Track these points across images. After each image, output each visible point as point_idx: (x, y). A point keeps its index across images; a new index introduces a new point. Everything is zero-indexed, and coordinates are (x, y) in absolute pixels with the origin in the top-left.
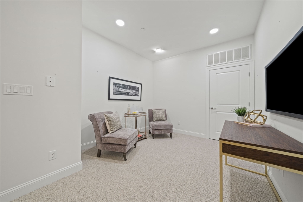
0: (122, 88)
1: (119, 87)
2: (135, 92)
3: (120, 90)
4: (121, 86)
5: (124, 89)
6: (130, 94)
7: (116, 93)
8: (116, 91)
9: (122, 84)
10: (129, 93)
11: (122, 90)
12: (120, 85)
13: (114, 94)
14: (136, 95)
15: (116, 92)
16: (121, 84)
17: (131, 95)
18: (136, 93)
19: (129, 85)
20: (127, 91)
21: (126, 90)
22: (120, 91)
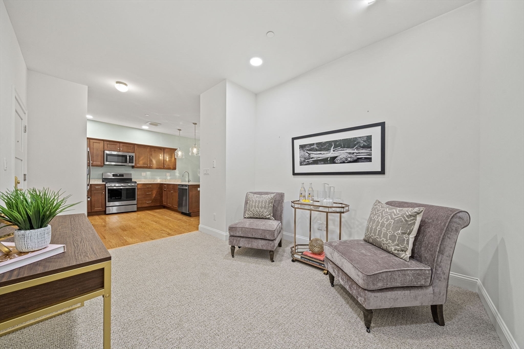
0: (317, 150)
1: (310, 150)
2: (356, 151)
3: (311, 156)
4: (315, 146)
5: (322, 152)
6: (337, 160)
7: (305, 163)
8: (305, 158)
9: (317, 144)
10: (336, 157)
11: (316, 155)
12: (312, 147)
13: (301, 165)
14: (358, 158)
15: (304, 161)
16: (313, 144)
17: (344, 162)
18: (363, 153)
19: (333, 141)
20: (331, 154)
21: (325, 152)
22: (313, 158)
